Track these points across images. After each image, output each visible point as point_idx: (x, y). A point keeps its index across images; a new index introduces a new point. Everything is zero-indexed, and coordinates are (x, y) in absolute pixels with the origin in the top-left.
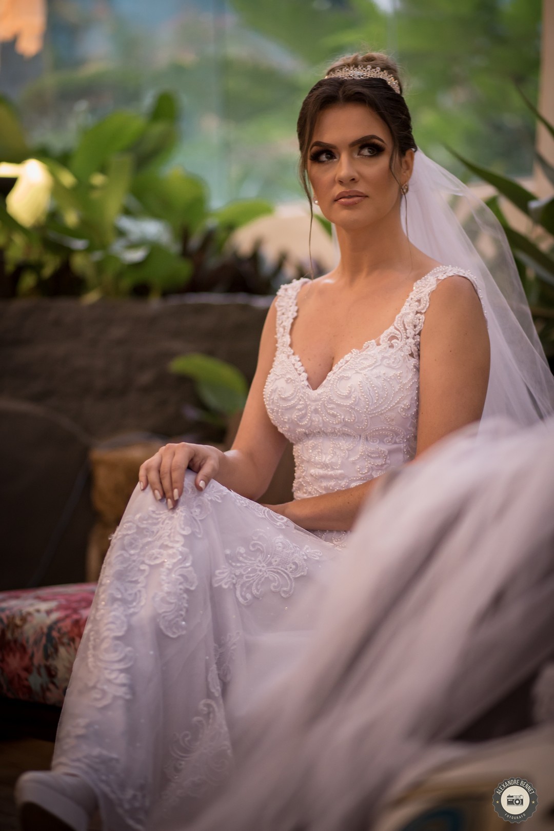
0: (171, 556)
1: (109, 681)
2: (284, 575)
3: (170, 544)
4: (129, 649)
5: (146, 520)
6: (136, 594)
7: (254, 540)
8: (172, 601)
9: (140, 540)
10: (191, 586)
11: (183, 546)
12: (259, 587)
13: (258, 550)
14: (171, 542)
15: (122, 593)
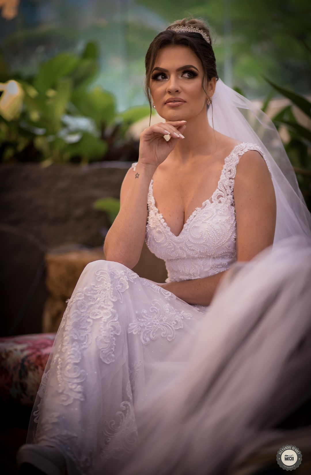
0: (106, 314)
1: (71, 390)
2: (169, 327)
3: (105, 307)
4: (83, 371)
5: (90, 291)
6: (85, 337)
7: (152, 306)
8: (107, 342)
9: (86, 304)
10: (118, 333)
11: (113, 308)
12: (154, 334)
13: (155, 312)
14: (106, 305)
15: (78, 336)
